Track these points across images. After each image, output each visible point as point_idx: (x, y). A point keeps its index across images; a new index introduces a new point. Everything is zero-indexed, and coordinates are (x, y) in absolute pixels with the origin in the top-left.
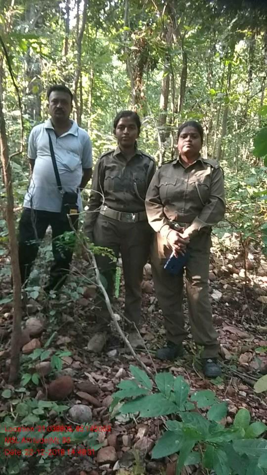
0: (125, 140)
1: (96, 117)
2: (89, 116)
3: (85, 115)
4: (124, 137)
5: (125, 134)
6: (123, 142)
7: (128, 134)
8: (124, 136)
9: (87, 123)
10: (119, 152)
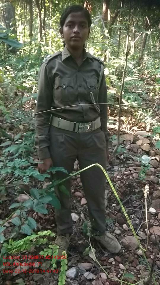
0: (75, 41)
1: (55, 19)
2: (50, 18)
3: (47, 18)
4: (73, 37)
5: (74, 32)
6: (72, 43)
7: (79, 33)
8: (73, 35)
9: (50, 24)
10: (69, 55)
